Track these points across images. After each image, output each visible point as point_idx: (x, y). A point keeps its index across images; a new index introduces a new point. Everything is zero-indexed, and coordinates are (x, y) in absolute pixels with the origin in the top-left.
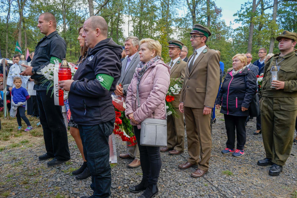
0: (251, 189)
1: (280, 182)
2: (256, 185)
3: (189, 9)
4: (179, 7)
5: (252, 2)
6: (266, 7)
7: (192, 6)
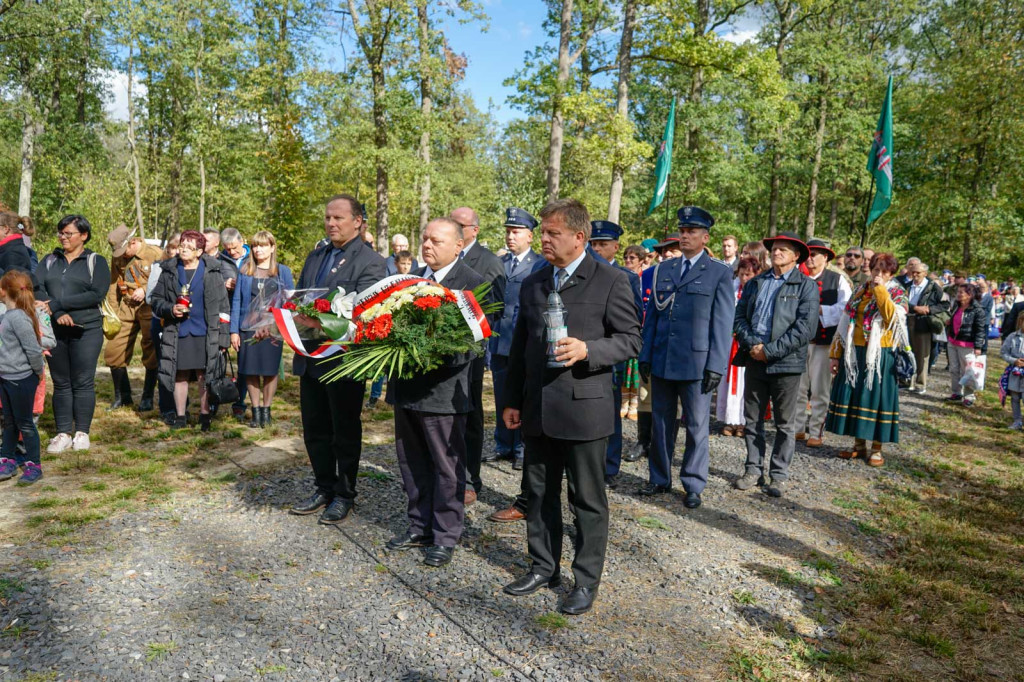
2: (635, 648)
3: (361, 48)
4: (325, 34)
5: (557, 48)
6: (595, 66)
7: (371, 38)
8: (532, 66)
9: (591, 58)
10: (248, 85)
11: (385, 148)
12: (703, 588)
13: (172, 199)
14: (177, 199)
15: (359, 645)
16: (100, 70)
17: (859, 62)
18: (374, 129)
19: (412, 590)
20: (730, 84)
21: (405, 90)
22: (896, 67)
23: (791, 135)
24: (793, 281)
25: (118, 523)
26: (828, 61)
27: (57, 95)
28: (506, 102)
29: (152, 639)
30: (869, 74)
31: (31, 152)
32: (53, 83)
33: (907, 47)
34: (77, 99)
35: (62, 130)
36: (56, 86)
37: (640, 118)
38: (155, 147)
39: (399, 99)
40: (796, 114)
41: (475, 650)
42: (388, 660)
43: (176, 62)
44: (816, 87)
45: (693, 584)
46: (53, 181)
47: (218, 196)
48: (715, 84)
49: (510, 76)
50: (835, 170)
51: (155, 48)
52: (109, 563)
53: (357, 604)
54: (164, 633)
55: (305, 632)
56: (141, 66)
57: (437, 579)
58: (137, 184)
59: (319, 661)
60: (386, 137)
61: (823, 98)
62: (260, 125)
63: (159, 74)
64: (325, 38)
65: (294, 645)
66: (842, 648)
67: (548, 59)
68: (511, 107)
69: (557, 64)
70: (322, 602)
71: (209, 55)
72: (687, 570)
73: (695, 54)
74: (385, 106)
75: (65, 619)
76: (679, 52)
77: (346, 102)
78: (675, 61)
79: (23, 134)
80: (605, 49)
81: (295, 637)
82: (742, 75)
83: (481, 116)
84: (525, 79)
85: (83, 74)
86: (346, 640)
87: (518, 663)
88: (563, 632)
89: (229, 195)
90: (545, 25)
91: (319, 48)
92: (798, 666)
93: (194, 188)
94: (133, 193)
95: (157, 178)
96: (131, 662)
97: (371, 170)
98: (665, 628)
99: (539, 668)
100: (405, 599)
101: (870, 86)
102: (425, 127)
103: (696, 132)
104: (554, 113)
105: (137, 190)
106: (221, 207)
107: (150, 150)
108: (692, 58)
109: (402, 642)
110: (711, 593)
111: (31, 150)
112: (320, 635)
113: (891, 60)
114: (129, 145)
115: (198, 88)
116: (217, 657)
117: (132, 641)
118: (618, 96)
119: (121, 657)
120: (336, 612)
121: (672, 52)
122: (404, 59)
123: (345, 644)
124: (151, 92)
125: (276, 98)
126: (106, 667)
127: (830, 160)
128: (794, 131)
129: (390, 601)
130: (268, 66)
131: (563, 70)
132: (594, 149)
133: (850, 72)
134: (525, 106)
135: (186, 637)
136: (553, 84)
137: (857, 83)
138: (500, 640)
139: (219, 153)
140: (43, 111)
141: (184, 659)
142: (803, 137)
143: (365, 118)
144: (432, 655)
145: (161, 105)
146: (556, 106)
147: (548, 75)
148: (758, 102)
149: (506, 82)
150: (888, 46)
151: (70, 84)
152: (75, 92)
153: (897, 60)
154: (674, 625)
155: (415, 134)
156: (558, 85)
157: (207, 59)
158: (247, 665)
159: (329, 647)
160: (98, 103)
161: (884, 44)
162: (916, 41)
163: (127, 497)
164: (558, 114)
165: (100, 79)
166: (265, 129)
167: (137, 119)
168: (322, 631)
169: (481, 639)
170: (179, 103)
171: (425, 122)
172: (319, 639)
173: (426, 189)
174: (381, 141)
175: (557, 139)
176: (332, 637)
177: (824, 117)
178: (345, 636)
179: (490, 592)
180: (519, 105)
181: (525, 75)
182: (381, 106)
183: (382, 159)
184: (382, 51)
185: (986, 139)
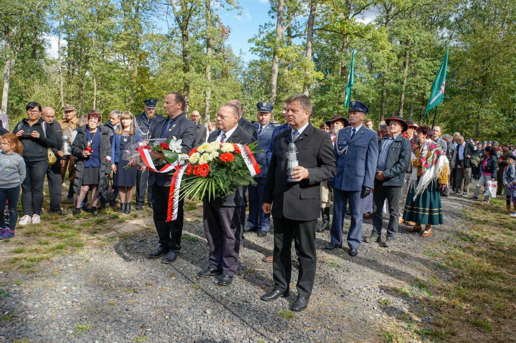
2: (331, 329)
3: (177, 22)
4: (159, 15)
5: (276, 24)
6: (294, 33)
7: (182, 17)
8: (263, 33)
9: (292, 30)
10: (119, 40)
11: (188, 73)
12: (363, 297)
13: (79, 98)
14: (82, 98)
15: (187, 327)
16: (44, 33)
17: (425, 35)
18: (183, 63)
19: (213, 298)
20: (362, 44)
21: (199, 44)
22: (442, 38)
23: (392, 70)
24: (398, 140)
25: (57, 262)
26: (410, 34)
27: (22, 45)
28: (250, 51)
29: (78, 323)
30: (430, 41)
31: (9, 74)
32: (20, 39)
33: (448, 28)
34: (32, 47)
35: (24, 62)
36: (22, 40)
37: (315, 60)
38: (71, 71)
39: (196, 48)
40: (395, 59)
41: (248, 330)
42: (203, 335)
43: (83, 28)
44: (404, 46)
45: (358, 295)
46: (19, 88)
47: (103, 96)
48: (354, 44)
49: (252, 38)
50: (413, 88)
51: (72, 21)
52: (53, 283)
53: (185, 305)
54: (84, 320)
55: (158, 320)
56: (65, 31)
57: (225, 293)
58: (62, 89)
59: (167, 335)
60: (188, 68)
61: (408, 52)
62: (124, 61)
63: (74, 34)
64: (158, 17)
65: (153, 326)
66: (436, 328)
67: (271, 29)
68: (252, 53)
69: (275, 32)
70: (166, 304)
71: (100, 25)
72: (354, 288)
73: (345, 28)
74: (189, 52)
75: (31, 312)
76: (338, 27)
77: (168, 49)
78: (335, 32)
79: (5, 65)
80: (299, 25)
81: (153, 323)
82: (369, 40)
83: (236, 58)
84: (259, 39)
85: (36, 34)
86: (180, 325)
87: (271, 337)
88: (293, 320)
89: (108, 96)
90: (269, 12)
91: (156, 22)
92: (415, 337)
93: (90, 92)
94: (60, 95)
95: (72, 87)
96: (68, 335)
97: (181, 83)
98: (346, 318)
99: (283, 339)
100: (210, 303)
101: (430, 47)
102: (209, 62)
103: (345, 67)
104: (274, 57)
105: (62, 93)
106: (104, 102)
107: (69, 73)
108: (344, 30)
109: (210, 325)
110: (367, 300)
111: (9, 72)
112: (166, 321)
113: (440, 35)
114: (58, 70)
115: (94, 42)
116: (113, 333)
117: (68, 323)
118: (306, 49)
119: (62, 332)
120: (173, 309)
121: (334, 27)
122: (198, 28)
123: (179, 326)
124: (69, 44)
125: (132, 47)
126: (55, 337)
127: (411, 83)
128: (393, 68)
129: (202, 304)
130: (129, 31)
131: (278, 35)
132: (294, 75)
133: (420, 40)
134: (259, 53)
135: (95, 322)
136: (274, 42)
137: (424, 45)
138: (261, 324)
139: (103, 75)
140: (14, 53)
141: (96, 334)
142: (398, 71)
143: (178, 58)
144: (226, 332)
145: (74, 50)
146: (275, 54)
147: (271, 37)
148: (376, 53)
149: (250, 41)
150: (439, 27)
151: (29, 39)
152: (31, 43)
153: (443, 35)
154: (350, 317)
155: (203, 66)
156: (276, 43)
157: (99, 27)
158: (129, 337)
159: (171, 328)
160: (43, 49)
161: (437, 26)
162: (452, 25)
163: (61, 248)
164: (276, 57)
165: (44, 37)
166: (127, 63)
167: (62, 57)
168: (167, 319)
169: (251, 324)
170: (83, 49)
171: (209, 60)
172: (166, 323)
173: (209, 93)
174: (186, 69)
175: (274, 70)
176: (173, 323)
177: (408, 62)
178: (179, 322)
179: (253, 299)
180: (256, 52)
181: (259, 37)
182: (186, 52)
183: (187, 78)
184: (187, 24)
185: (487, 74)
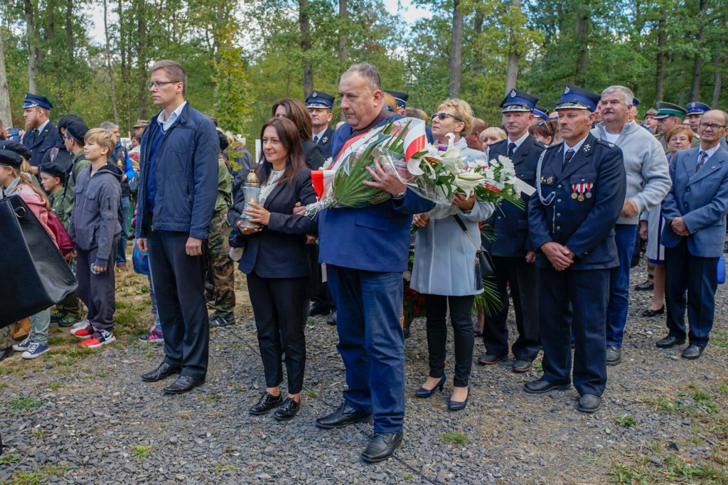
0: (517, 474)
1: (578, 445)
2: (526, 461)
11: (310, 51)
16: (83, 4)
18: (300, 35)
27: (52, 28)
34: (67, 29)
38: (127, 63)
58: (114, 94)
63: (127, 3)
85: (70, 8)
95: (129, 88)
105: (114, 99)
124: (122, 19)
145: (130, 29)
151: (61, 17)
167: (112, 41)
174: (306, 45)
183: (308, 60)
